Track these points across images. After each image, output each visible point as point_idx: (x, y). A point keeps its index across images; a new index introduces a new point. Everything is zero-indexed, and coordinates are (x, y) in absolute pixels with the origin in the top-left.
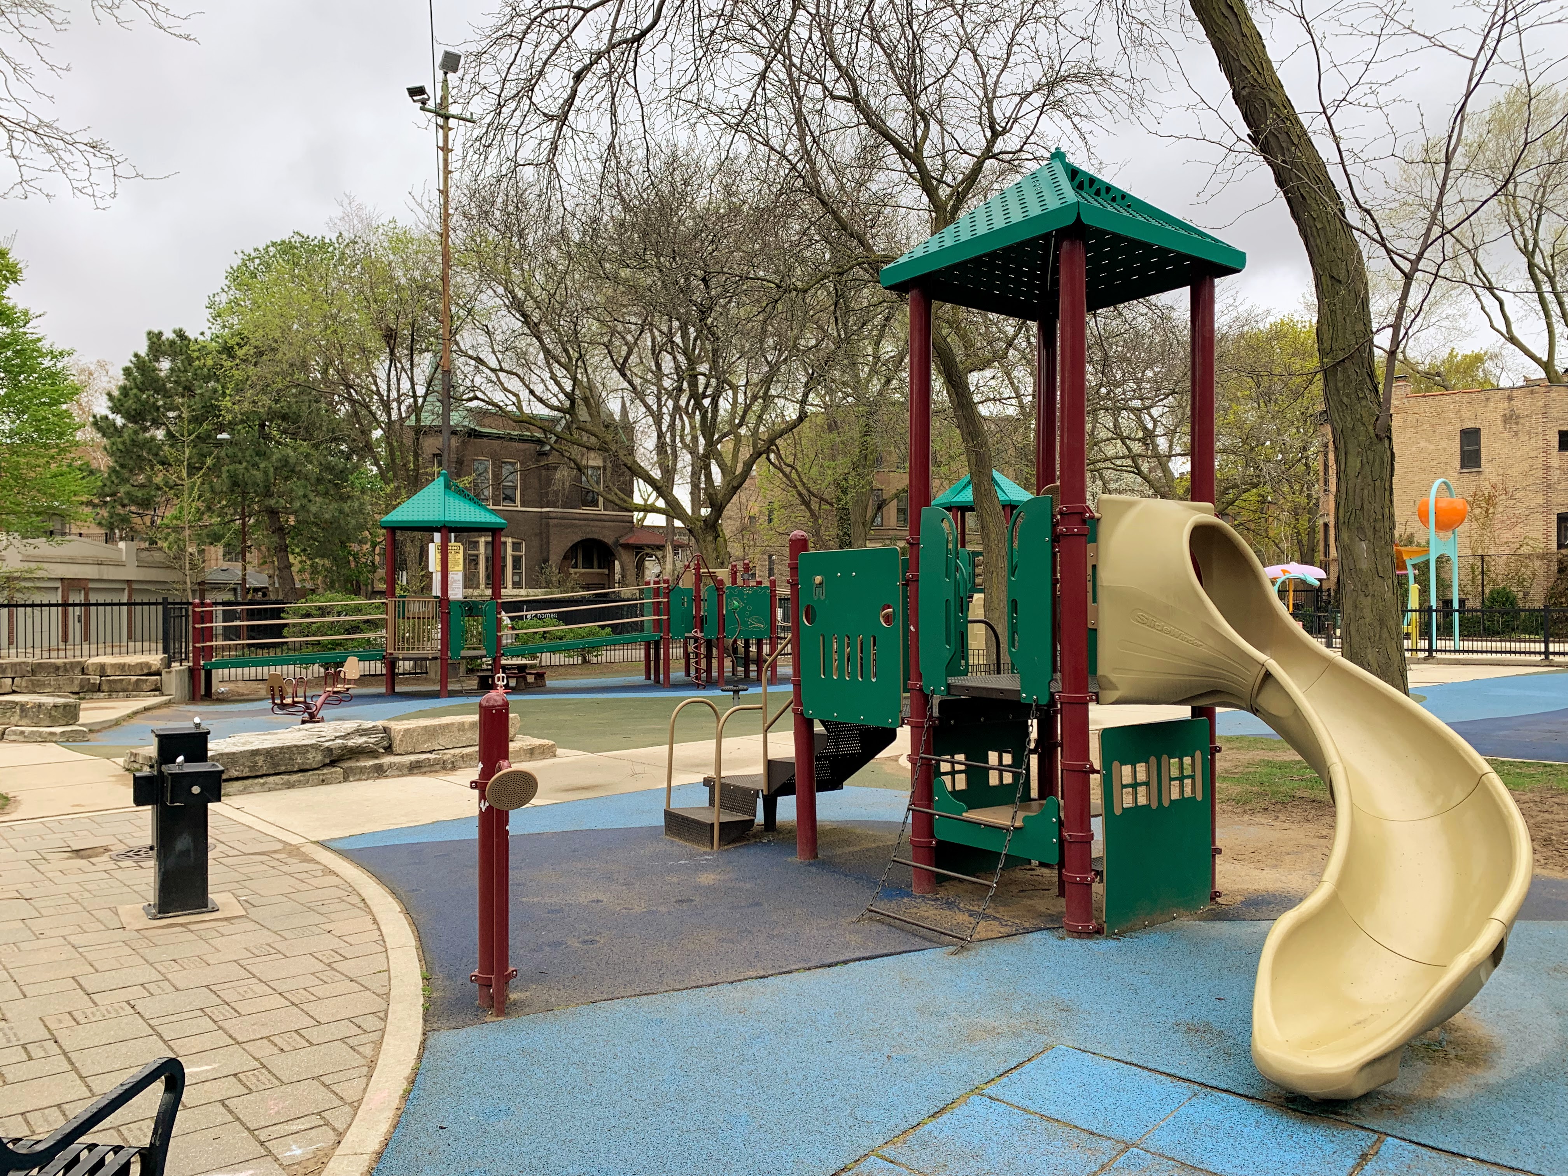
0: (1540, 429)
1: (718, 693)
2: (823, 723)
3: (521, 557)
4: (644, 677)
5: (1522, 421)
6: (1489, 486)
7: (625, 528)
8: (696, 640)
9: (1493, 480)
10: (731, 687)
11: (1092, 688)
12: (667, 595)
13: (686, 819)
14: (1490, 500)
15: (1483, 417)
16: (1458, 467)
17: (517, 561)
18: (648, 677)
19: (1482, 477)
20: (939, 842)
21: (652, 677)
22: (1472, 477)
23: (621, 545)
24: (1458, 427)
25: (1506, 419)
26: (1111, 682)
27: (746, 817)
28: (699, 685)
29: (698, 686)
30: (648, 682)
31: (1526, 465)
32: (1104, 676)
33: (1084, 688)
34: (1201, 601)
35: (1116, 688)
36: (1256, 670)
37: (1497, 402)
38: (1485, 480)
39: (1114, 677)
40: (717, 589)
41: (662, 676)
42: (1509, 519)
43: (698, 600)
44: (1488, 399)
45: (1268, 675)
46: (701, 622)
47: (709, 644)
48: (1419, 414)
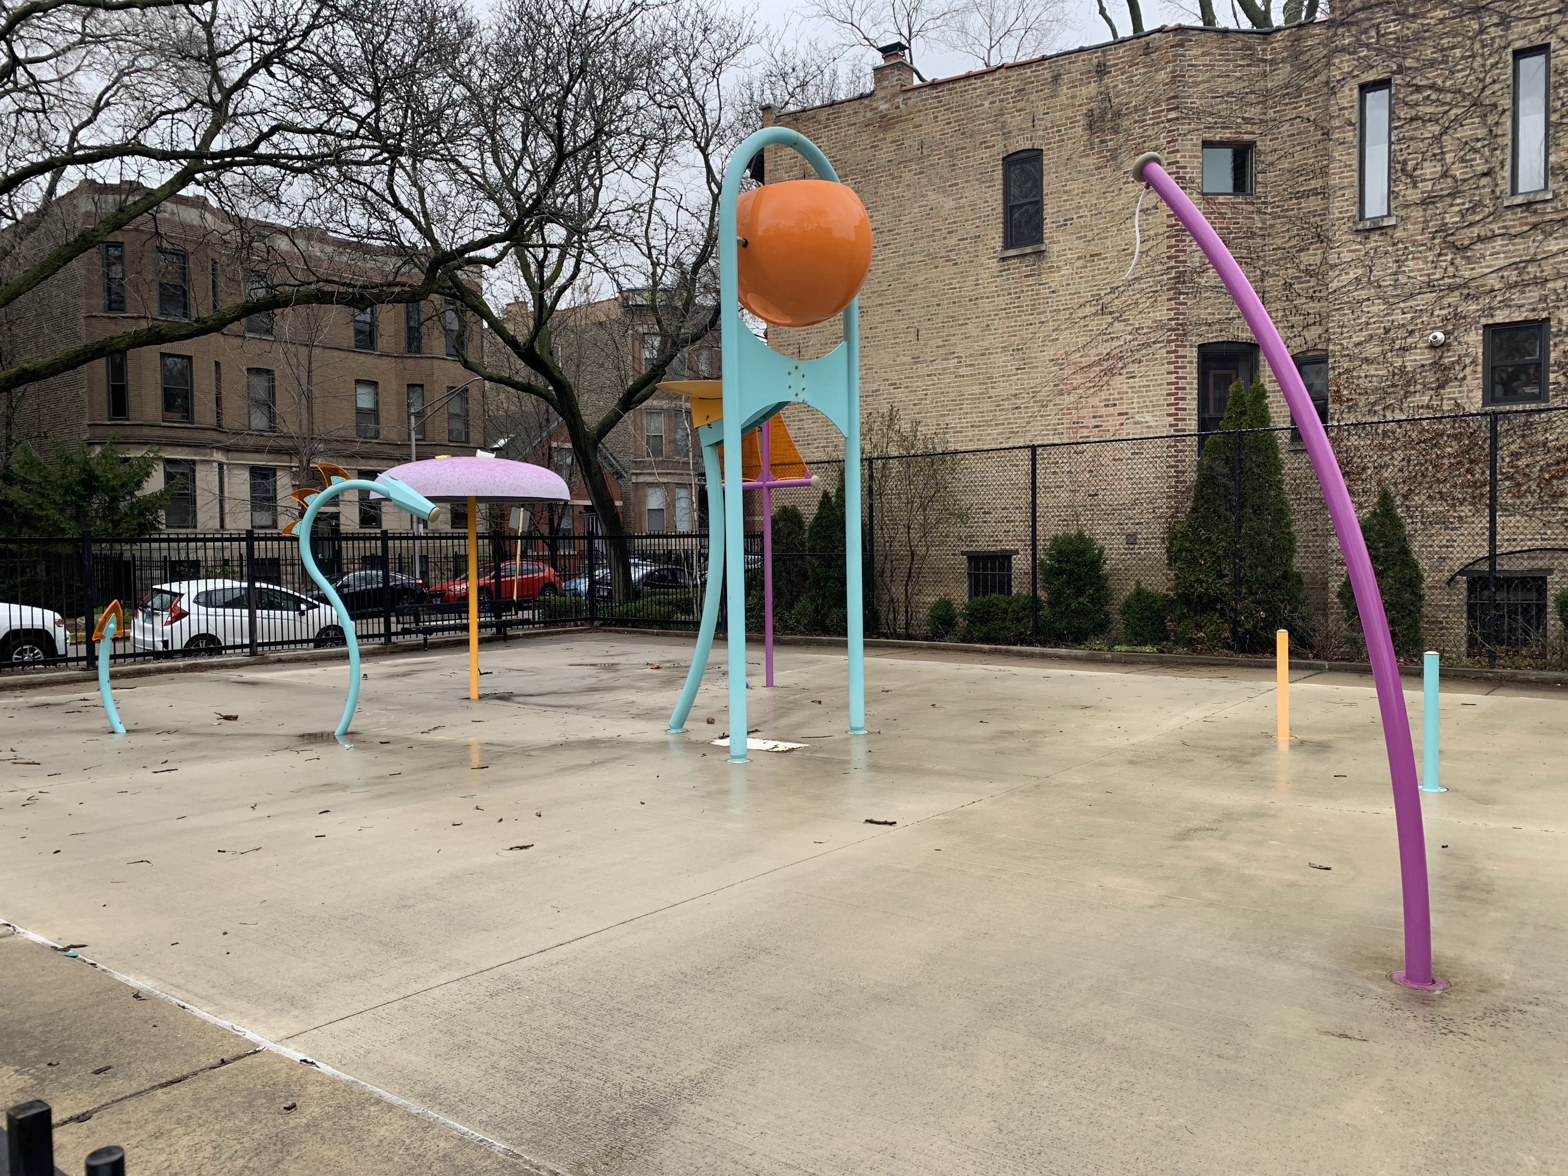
0: (1163, 139)
5: (1125, 123)
9: (1068, 271)
15: (1047, 121)
16: (999, 245)
19: (1046, 266)
22: (1025, 268)
24: (999, 151)
25: (1094, 123)
37: (1073, 83)
38: (1051, 271)
44: (1056, 78)
48: (925, 129)
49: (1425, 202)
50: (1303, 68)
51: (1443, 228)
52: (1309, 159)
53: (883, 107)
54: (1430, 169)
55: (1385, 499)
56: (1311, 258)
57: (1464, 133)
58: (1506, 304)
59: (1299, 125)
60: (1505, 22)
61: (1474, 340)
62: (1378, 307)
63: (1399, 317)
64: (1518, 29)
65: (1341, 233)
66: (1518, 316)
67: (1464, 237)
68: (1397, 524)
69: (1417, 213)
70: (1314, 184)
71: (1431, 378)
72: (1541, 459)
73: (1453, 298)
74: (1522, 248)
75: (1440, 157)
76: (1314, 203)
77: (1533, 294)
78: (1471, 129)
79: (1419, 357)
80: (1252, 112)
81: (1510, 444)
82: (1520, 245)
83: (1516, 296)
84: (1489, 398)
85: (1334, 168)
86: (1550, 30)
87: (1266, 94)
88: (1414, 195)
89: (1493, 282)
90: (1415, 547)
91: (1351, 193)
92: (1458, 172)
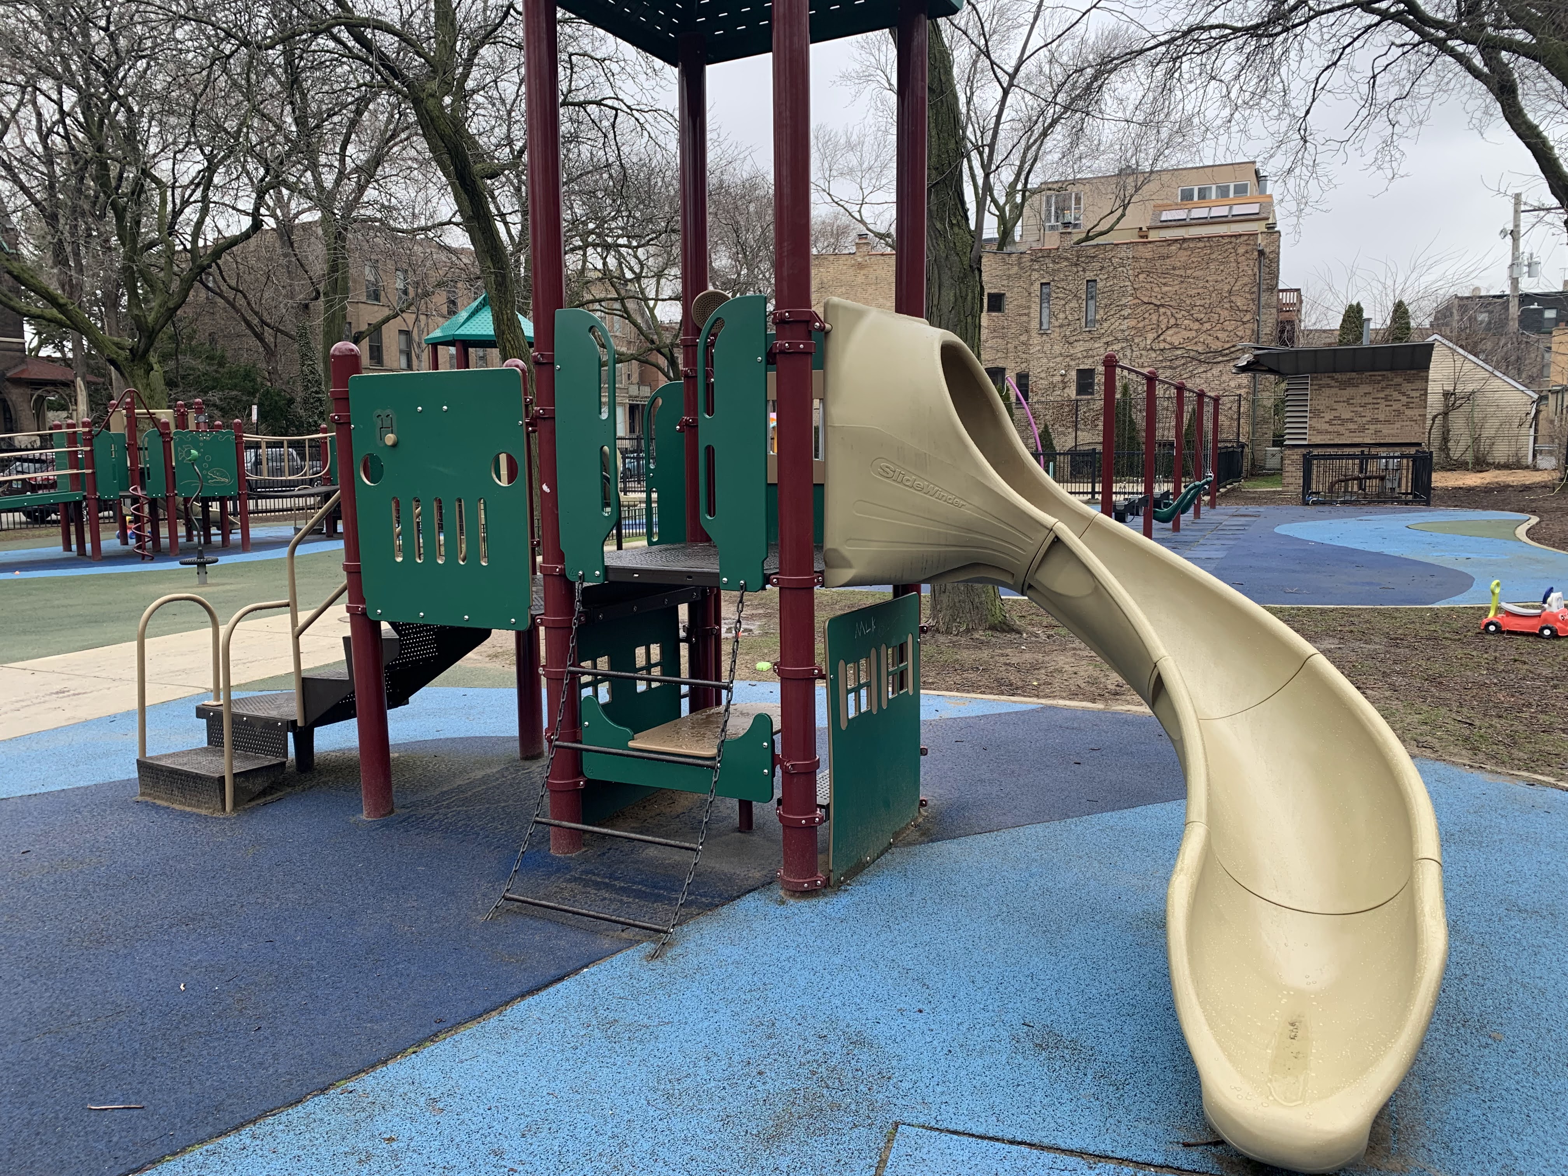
1: (176, 565)
2: (393, 625)
4: (61, 548)
7: (12, 358)
8: (135, 500)
10: (195, 559)
11: (818, 566)
12: (89, 442)
13: (173, 773)
18: (67, 546)
20: (588, 782)
21: (74, 547)
23: (8, 380)
26: (843, 558)
27: (273, 760)
28: (143, 556)
29: (143, 558)
30: (68, 554)
32: (835, 550)
33: (809, 569)
34: (966, 447)
35: (848, 565)
36: (1040, 536)
39: (847, 550)
40: (162, 434)
41: (88, 546)
43: (133, 449)
45: (1057, 541)
46: (141, 477)
47: (153, 504)
48: (878, 272)
49: (1060, 326)
50: (1022, 268)
51: (1065, 336)
52: (1023, 302)
53: (860, 260)
54: (1062, 316)
55: (1046, 426)
56: (1023, 338)
57: (1072, 305)
58: (1083, 363)
59: (1020, 289)
60: (1084, 270)
61: (1073, 374)
62: (1045, 360)
63: (1051, 365)
64: (1088, 273)
65: (1034, 333)
66: (1087, 367)
67: (1072, 339)
68: (1049, 434)
69: (1057, 330)
70: (1026, 311)
71: (1061, 385)
72: (1093, 414)
73: (1068, 359)
74: (1088, 345)
75: (1064, 312)
76: (1025, 318)
77: (1091, 360)
78: (1074, 304)
79: (1057, 378)
80: (1005, 282)
81: (1083, 409)
82: (1087, 344)
83: (1086, 360)
84: (1079, 393)
85: (1032, 310)
86: (1097, 275)
87: (1009, 276)
88: (1057, 324)
89: (1079, 355)
90: (1055, 442)
91: (1038, 320)
92: (1070, 317)
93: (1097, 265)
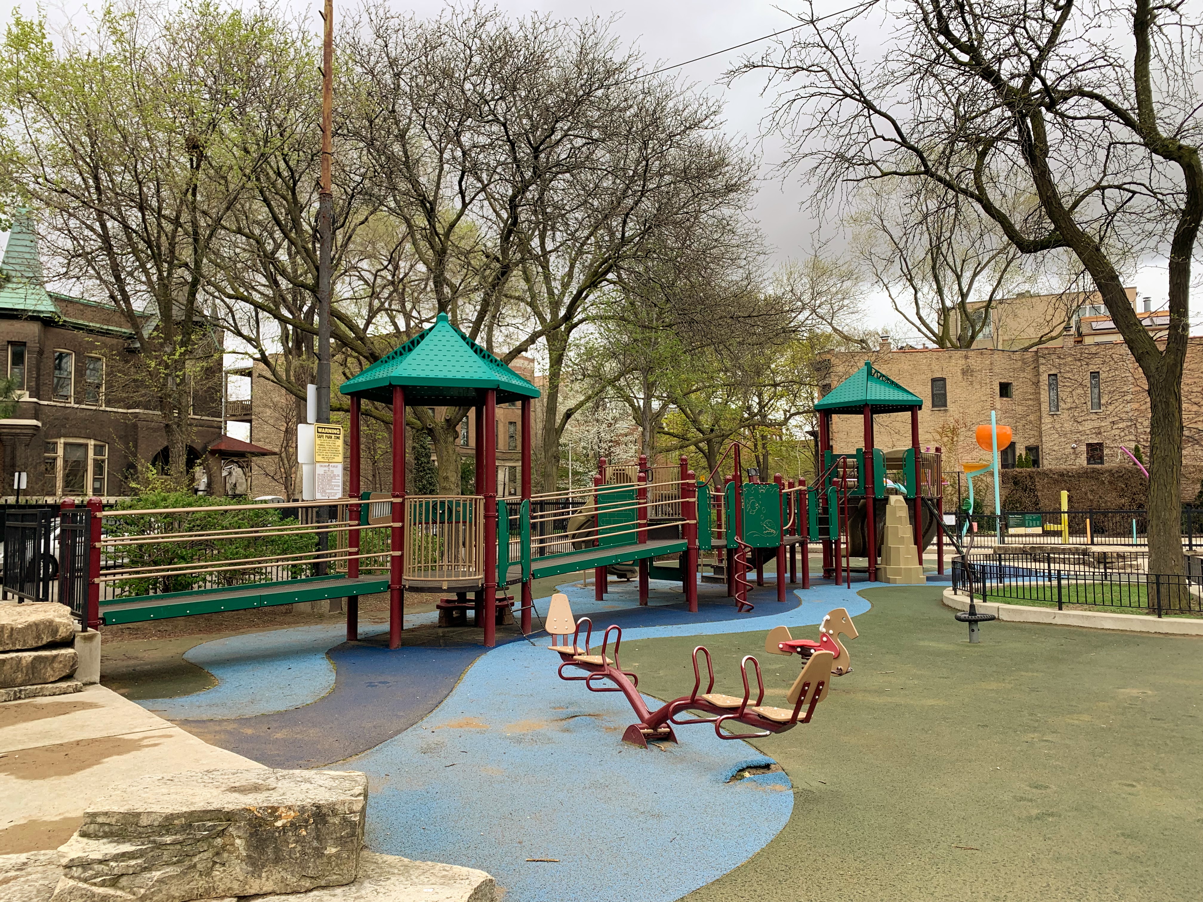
0: (988, 381)
3: (103, 461)
5: (975, 374)
6: (953, 421)
7: (212, 433)
9: (956, 417)
14: (954, 431)
15: (947, 370)
16: (931, 406)
17: (99, 466)
19: (948, 414)
22: (941, 414)
23: (210, 451)
24: (930, 376)
25: (964, 372)
31: (978, 407)
37: (957, 359)
38: (950, 416)
42: (968, 446)
44: (950, 357)
49: (1068, 409)
50: (1025, 363)
51: (1073, 416)
52: (1029, 389)
54: (1069, 400)
56: (1030, 418)
57: (1078, 392)
58: (1092, 438)
59: (1025, 380)
60: (1088, 364)
61: (1083, 447)
62: (1057, 436)
63: (1063, 439)
64: (1091, 366)
65: (1045, 415)
66: (1095, 442)
67: (1080, 419)
69: (1066, 411)
70: (1030, 397)
71: (1072, 456)
73: (1077, 435)
75: (1072, 397)
76: (1030, 402)
77: (1099, 436)
79: (1069, 450)
80: (1012, 374)
82: (1095, 423)
83: (1094, 436)
84: (1089, 463)
85: (1041, 396)
86: (1099, 368)
87: (1014, 369)
88: (1065, 406)
89: (1088, 432)
91: (1047, 404)
92: (1077, 401)
93: (1098, 361)
